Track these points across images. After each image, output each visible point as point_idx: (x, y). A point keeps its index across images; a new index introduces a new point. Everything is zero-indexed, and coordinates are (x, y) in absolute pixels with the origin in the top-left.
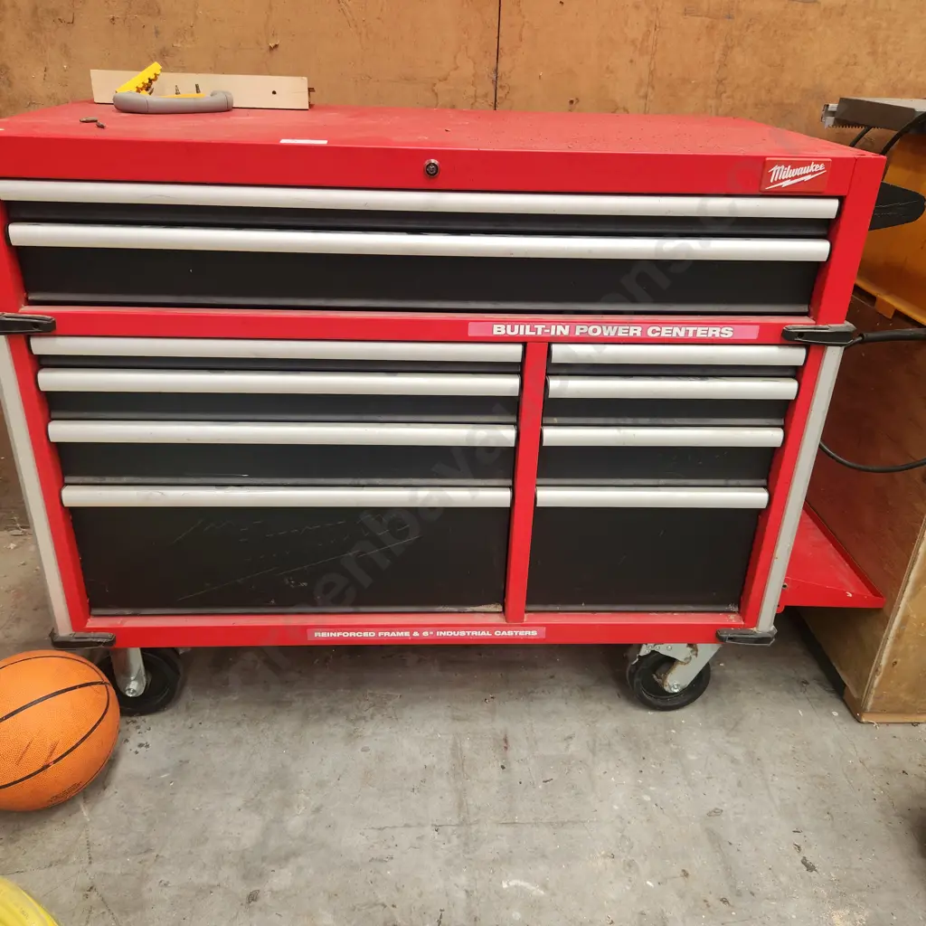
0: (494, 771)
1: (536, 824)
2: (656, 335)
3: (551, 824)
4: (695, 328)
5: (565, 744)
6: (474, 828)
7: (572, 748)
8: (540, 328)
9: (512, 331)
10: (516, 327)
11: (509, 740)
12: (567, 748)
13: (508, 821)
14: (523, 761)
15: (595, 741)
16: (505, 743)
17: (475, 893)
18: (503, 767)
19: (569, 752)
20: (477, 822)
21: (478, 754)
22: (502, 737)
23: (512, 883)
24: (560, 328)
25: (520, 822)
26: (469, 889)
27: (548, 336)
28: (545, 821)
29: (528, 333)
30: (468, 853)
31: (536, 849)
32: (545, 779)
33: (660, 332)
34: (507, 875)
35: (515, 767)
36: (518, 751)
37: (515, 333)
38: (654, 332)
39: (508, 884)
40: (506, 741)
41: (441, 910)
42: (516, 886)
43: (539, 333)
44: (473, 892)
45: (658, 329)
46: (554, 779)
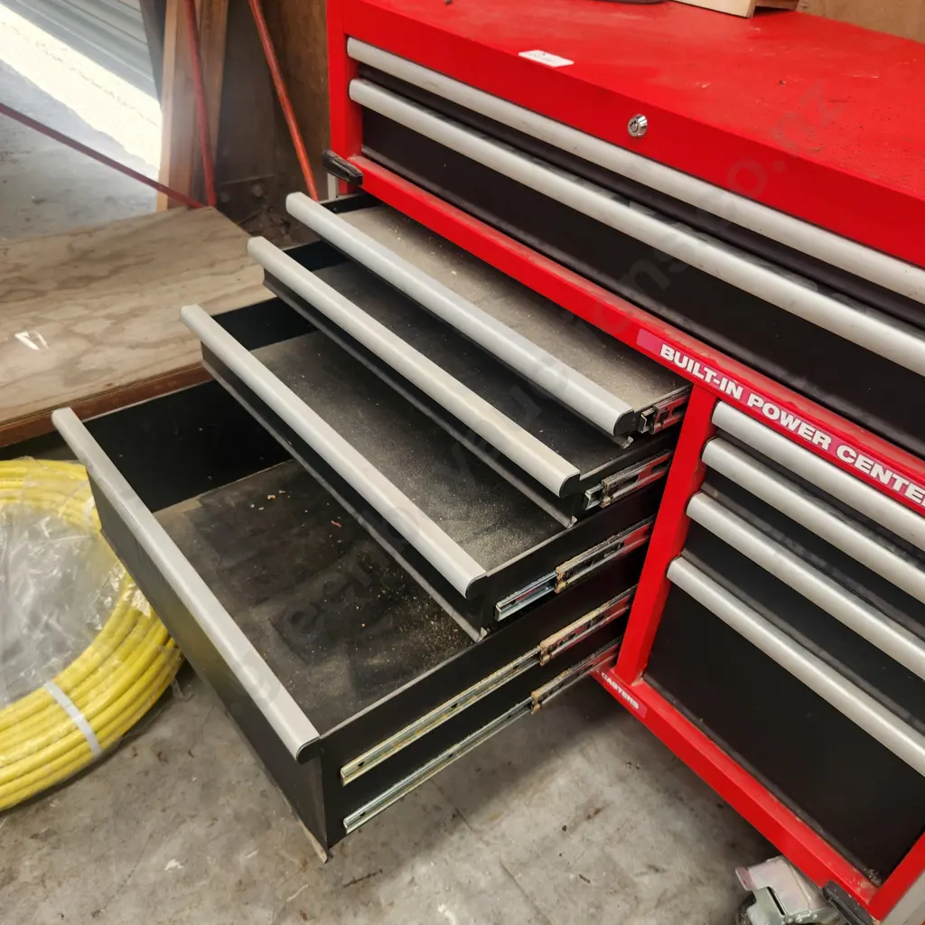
0: (555, 823)
1: (528, 898)
2: (849, 460)
3: (538, 912)
4: (907, 483)
5: (644, 870)
6: (480, 845)
7: (646, 880)
8: (710, 373)
9: (681, 361)
10: (685, 359)
11: (601, 814)
12: (642, 874)
13: (509, 870)
14: (588, 843)
15: (675, 896)
16: (593, 812)
17: (416, 888)
18: (564, 828)
19: (636, 880)
20: (487, 844)
21: (560, 798)
22: (599, 806)
23: (449, 914)
24: (732, 386)
25: (518, 881)
26: (417, 880)
27: (716, 387)
28: (537, 903)
29: (696, 372)
30: (451, 856)
31: (500, 914)
32: (584, 875)
33: (856, 459)
34: (453, 904)
35: (575, 839)
36: (596, 831)
37: (682, 365)
38: (847, 454)
39: (444, 911)
40: (597, 811)
41: (381, 871)
42: (447, 919)
43: (708, 379)
44: (416, 885)
45: (853, 453)
46: (593, 883)
